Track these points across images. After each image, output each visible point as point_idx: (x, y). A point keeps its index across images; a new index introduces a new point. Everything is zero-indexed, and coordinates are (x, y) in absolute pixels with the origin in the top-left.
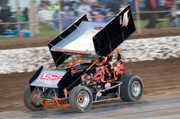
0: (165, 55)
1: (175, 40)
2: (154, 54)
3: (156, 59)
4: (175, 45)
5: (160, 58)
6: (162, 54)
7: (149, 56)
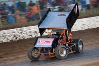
0: (16, 38)
1: (21, 30)
2: (10, 38)
3: (12, 41)
4: (21, 33)
5: (14, 40)
6: (14, 38)
7: (8, 39)
